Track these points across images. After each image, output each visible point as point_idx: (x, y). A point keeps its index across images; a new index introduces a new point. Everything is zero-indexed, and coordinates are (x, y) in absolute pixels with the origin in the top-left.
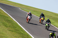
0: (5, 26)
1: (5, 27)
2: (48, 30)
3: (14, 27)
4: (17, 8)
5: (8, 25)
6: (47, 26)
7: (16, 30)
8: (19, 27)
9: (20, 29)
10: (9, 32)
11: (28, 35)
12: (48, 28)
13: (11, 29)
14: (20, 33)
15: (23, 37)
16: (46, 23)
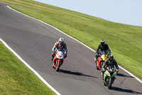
6: (107, 77)
7: (1, 60)
8: (6, 52)
11: (29, 73)
15: (16, 77)
16: (106, 69)
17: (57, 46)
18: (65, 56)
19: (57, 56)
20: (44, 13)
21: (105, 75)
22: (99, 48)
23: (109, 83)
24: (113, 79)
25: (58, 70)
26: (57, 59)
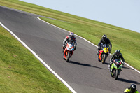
0: (4, 60)
1: (3, 64)
2: (117, 79)
3: (24, 63)
4: (31, 16)
5: (10, 59)
6: (114, 69)
7: (31, 70)
8: (36, 62)
9: (39, 68)
10: (13, 75)
11: (58, 83)
12: (118, 74)
13: (17, 68)
14: (39, 79)
15: (46, 87)
16: (113, 62)
17: (68, 39)
18: (75, 48)
19: (68, 48)
20: (74, 24)
21: (112, 67)
22: (102, 42)
23: (116, 74)
24: (120, 70)
25: (68, 61)
26: (68, 51)
